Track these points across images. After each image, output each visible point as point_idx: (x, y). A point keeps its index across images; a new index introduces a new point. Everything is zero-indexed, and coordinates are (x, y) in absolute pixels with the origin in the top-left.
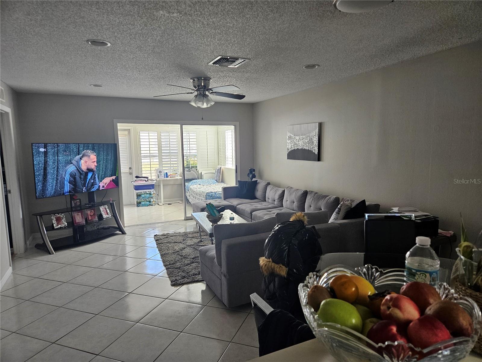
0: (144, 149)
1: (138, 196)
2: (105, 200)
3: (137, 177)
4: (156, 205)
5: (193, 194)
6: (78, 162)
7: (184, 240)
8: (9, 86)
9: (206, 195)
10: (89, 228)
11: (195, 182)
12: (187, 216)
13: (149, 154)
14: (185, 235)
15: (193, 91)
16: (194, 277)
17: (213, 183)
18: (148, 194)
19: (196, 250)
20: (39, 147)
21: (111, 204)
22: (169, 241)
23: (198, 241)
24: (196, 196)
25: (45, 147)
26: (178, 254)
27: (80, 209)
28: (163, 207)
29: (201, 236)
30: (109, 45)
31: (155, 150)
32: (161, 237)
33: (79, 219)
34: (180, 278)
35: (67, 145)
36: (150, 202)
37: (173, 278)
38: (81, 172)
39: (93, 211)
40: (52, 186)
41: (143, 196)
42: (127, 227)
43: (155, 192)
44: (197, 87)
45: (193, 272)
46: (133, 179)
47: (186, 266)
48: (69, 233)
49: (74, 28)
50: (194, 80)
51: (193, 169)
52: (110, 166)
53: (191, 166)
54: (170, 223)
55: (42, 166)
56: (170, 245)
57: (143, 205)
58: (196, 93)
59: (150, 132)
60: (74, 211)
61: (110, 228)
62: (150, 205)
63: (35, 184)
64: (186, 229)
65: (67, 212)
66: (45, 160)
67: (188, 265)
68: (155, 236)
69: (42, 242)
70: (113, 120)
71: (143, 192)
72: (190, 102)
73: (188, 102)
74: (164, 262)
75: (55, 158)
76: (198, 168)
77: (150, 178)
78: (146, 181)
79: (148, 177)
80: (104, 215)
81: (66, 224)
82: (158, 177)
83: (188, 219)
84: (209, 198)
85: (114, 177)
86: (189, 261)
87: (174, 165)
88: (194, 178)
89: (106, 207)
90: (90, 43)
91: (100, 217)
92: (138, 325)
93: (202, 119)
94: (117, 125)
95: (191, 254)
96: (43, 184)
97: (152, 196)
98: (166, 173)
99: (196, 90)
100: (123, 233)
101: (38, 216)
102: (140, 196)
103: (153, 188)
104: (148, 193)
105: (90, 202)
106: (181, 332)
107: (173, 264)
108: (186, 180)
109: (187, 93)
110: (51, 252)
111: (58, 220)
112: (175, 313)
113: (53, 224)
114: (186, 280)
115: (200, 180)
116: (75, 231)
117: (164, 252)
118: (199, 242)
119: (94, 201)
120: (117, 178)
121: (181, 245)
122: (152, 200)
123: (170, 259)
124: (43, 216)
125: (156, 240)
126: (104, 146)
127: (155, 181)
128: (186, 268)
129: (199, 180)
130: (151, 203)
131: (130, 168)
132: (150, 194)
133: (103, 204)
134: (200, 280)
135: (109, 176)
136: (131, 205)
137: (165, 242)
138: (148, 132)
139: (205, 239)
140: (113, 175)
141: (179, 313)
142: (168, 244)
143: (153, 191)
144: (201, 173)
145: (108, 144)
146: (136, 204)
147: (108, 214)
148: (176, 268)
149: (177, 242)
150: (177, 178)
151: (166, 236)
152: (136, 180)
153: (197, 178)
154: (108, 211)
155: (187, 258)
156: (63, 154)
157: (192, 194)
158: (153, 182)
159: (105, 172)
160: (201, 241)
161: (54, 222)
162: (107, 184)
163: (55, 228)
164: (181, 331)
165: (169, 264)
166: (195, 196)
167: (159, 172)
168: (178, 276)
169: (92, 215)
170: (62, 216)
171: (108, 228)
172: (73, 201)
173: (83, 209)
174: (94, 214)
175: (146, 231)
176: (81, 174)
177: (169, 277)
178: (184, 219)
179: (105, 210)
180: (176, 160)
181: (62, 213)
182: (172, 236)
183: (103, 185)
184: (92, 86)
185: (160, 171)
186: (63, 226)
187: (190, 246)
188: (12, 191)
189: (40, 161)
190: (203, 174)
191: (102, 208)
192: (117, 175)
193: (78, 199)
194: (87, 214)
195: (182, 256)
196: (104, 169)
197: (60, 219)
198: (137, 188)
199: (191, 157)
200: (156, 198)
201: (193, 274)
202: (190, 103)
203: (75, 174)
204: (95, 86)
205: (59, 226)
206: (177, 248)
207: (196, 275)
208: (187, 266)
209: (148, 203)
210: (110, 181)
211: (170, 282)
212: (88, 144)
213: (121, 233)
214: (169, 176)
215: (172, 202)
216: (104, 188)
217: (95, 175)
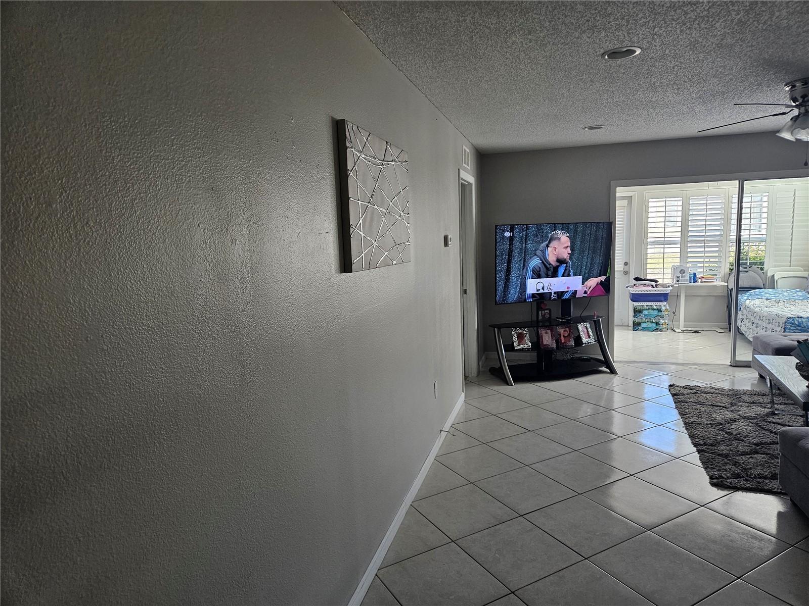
0: (654, 230)
1: (637, 312)
2: (585, 314)
3: (637, 279)
4: (669, 330)
5: (752, 318)
6: (543, 252)
7: (732, 404)
8: (475, 148)
9: (786, 322)
10: (560, 356)
11: (757, 293)
12: (737, 359)
13: (663, 239)
14: (735, 396)
15: (788, 110)
16: (761, 481)
17: (801, 298)
18: (655, 310)
19: (763, 428)
20: (504, 231)
21: (595, 321)
22: (700, 400)
23: (766, 412)
24: (760, 322)
25: (511, 231)
26: (723, 430)
27: (550, 324)
28: (681, 336)
29: (772, 402)
30: (638, 51)
31: (675, 232)
32: (682, 390)
33: (547, 339)
34: (729, 475)
35: (539, 226)
36: (657, 324)
37: (714, 471)
38: (548, 266)
39: (568, 329)
40: (516, 288)
41: (645, 312)
42: (617, 362)
43: (668, 308)
44: (799, 98)
45: (759, 470)
46: (631, 283)
47: (742, 455)
48: (532, 358)
49: (589, 38)
50: (794, 86)
51: (754, 267)
52: (598, 260)
53: (749, 261)
54: (699, 368)
55: (505, 258)
56: (703, 409)
57: (644, 329)
58: (796, 112)
59: (667, 199)
60: (541, 327)
61: (592, 360)
62: (657, 329)
63: (496, 283)
64: (733, 383)
65: (531, 327)
66: (510, 249)
67: (744, 454)
68: (670, 386)
69: (498, 366)
70: (610, 183)
71: (647, 306)
72: (778, 131)
73: (772, 134)
74: (692, 436)
75: (522, 246)
76: (766, 267)
77: (660, 282)
78: (653, 288)
79: (658, 280)
80: (584, 339)
81: (530, 344)
82: (678, 281)
83: (738, 364)
84: (792, 328)
85: (603, 278)
86: (747, 448)
87: (711, 260)
88: (754, 286)
89: (588, 325)
90: (606, 57)
91: (578, 340)
92: (650, 535)
93: (806, 164)
94: (616, 190)
95: (751, 435)
96: (506, 283)
97: (663, 313)
98: (695, 274)
99: (796, 106)
100: (613, 372)
101: (496, 329)
102: (640, 311)
103: (666, 300)
104: (655, 307)
105: (563, 315)
106: (739, 578)
107: (712, 445)
108: (741, 288)
109: (774, 115)
110: (509, 382)
111: (521, 337)
112: (723, 538)
113: (513, 343)
114: (742, 483)
115: (770, 290)
116: (539, 357)
117: (691, 420)
118: (767, 415)
119: (569, 315)
120: (608, 280)
121: (727, 413)
122: (662, 321)
123: (703, 433)
124: (502, 329)
125: (673, 395)
126: (591, 227)
127: (671, 288)
128: (742, 459)
129: (766, 291)
130: (660, 327)
131: (626, 264)
132: (660, 310)
133: (583, 320)
134: (776, 490)
135: (595, 275)
136: (623, 326)
137: (692, 400)
138: (664, 199)
139: (783, 411)
140: (602, 273)
141: (732, 541)
142: (699, 406)
143: (665, 306)
144: (773, 276)
145: (598, 223)
146: (631, 324)
147: (589, 337)
148: (719, 455)
149: (717, 406)
150: (716, 283)
151: (695, 390)
152: (634, 285)
153: (763, 287)
154: (591, 333)
155: (742, 441)
156: (534, 239)
157: (749, 316)
158: (667, 289)
159: (590, 269)
160: (773, 414)
161: (515, 339)
162: (591, 289)
163: (516, 348)
164: (738, 576)
165: (705, 443)
166: (757, 321)
167: (680, 272)
168: (726, 470)
169: (566, 335)
170: (525, 331)
171: (589, 360)
172: (540, 312)
173: (554, 325)
174: (569, 335)
175: (652, 374)
176: (547, 269)
177: (706, 468)
178: (730, 364)
179: (586, 331)
180: (717, 249)
181: (525, 328)
182: (706, 393)
183: (586, 290)
184: (586, 129)
185: (682, 270)
186: (526, 346)
187: (748, 418)
188: (468, 291)
189: (504, 251)
190: (776, 278)
191: (581, 327)
192: (608, 275)
193: (547, 310)
194: (559, 334)
195: (730, 434)
196: (588, 264)
197: (523, 337)
198: (635, 298)
199: (751, 244)
200: (669, 319)
201: (758, 475)
202: (778, 134)
203: (538, 269)
204: (591, 128)
205: (521, 346)
206: (718, 416)
207: (765, 478)
208: (743, 457)
209: (654, 325)
210: (597, 284)
211: (707, 478)
212: (569, 224)
213: (609, 371)
214: (700, 280)
215: (701, 329)
216: (586, 295)
217: (570, 271)
